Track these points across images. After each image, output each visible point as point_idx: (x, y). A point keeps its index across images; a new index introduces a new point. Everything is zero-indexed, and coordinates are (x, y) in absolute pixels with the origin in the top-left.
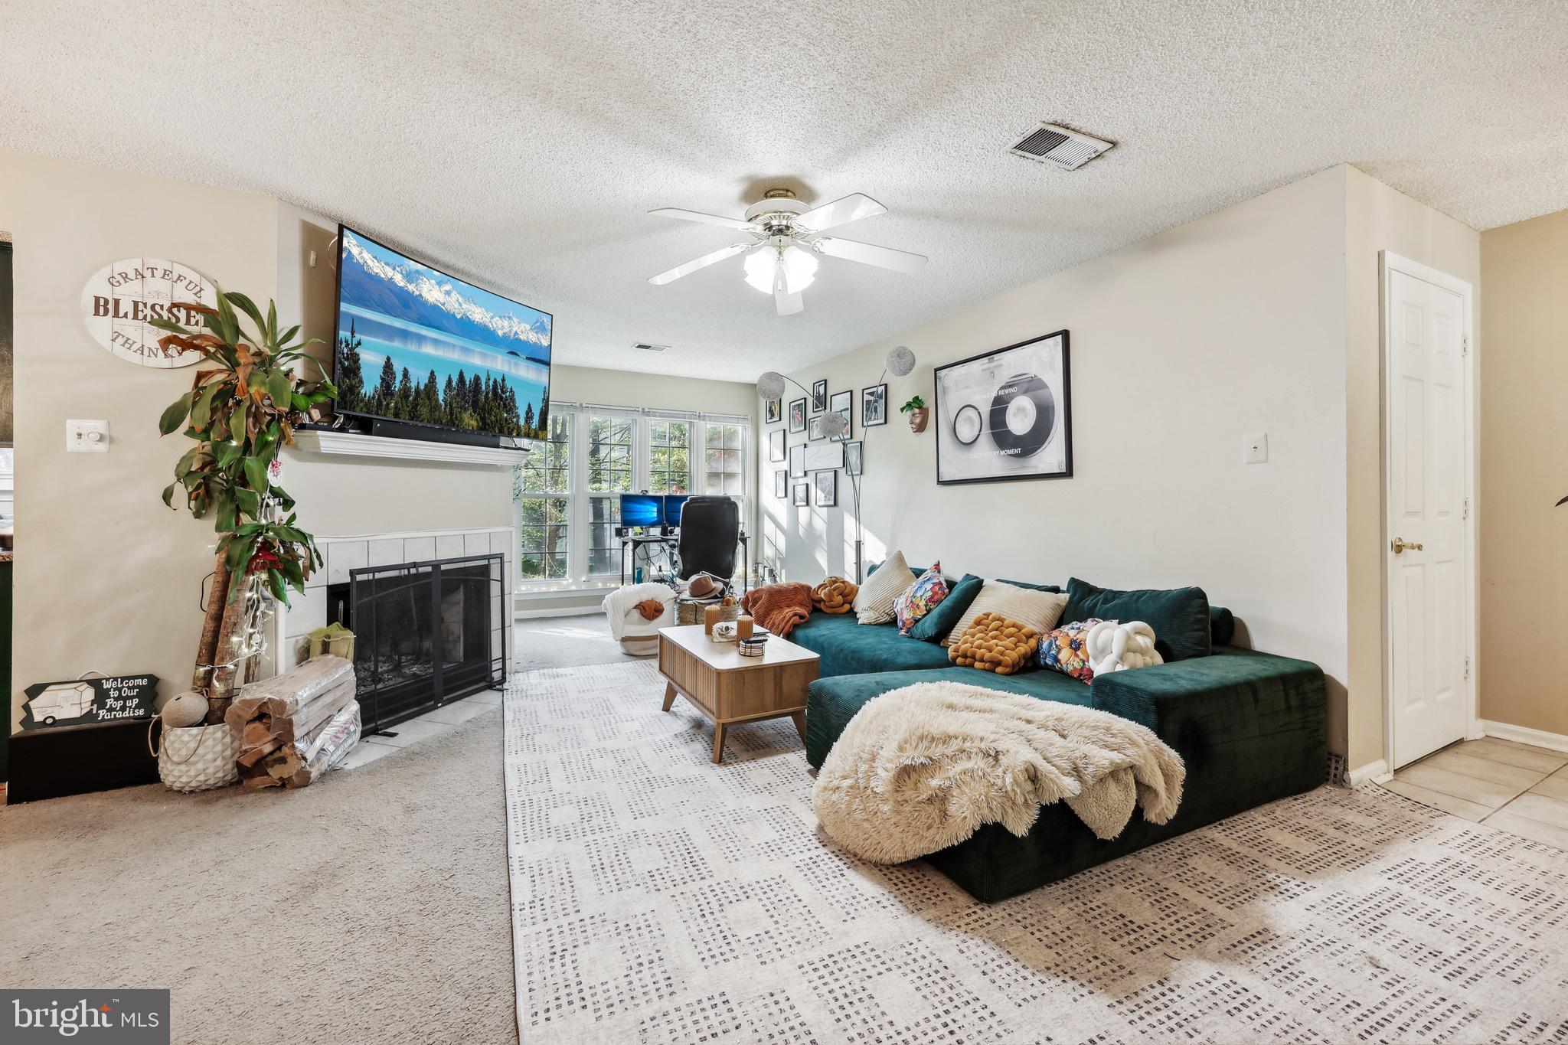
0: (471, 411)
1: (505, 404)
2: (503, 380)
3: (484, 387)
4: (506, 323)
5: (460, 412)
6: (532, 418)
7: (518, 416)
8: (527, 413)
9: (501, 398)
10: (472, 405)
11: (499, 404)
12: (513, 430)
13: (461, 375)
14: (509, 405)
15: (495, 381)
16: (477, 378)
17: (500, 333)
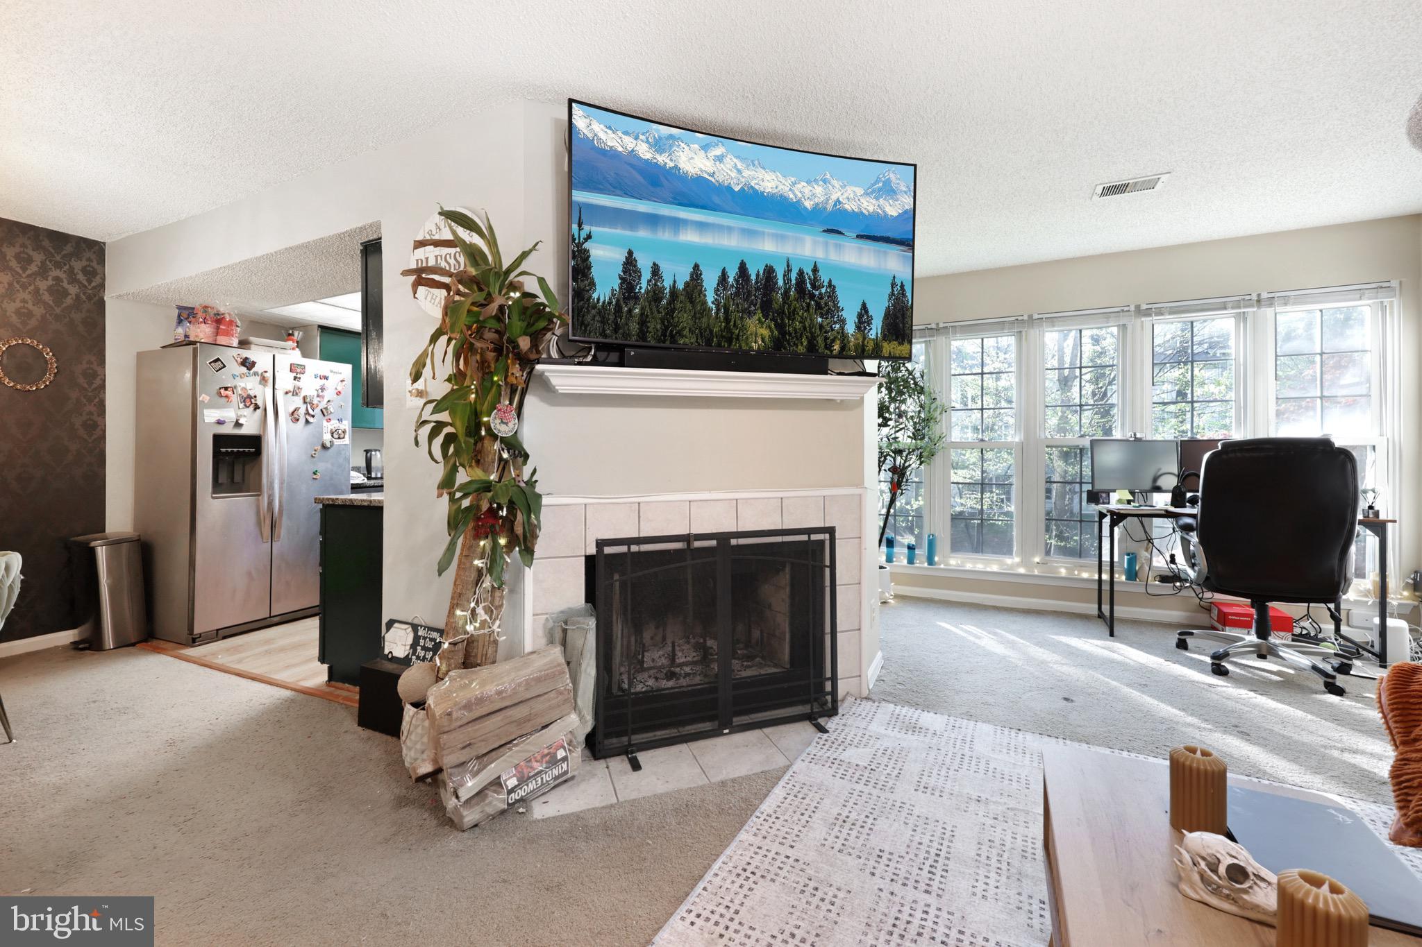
0: (759, 315)
1: (819, 306)
2: (815, 270)
3: (780, 282)
4: (819, 190)
5: (742, 318)
6: (869, 323)
7: (843, 322)
8: (860, 316)
9: (812, 296)
10: (762, 307)
11: (809, 305)
12: (833, 341)
13: (743, 269)
14: (827, 304)
15: (801, 273)
16: (769, 271)
17: (808, 204)
